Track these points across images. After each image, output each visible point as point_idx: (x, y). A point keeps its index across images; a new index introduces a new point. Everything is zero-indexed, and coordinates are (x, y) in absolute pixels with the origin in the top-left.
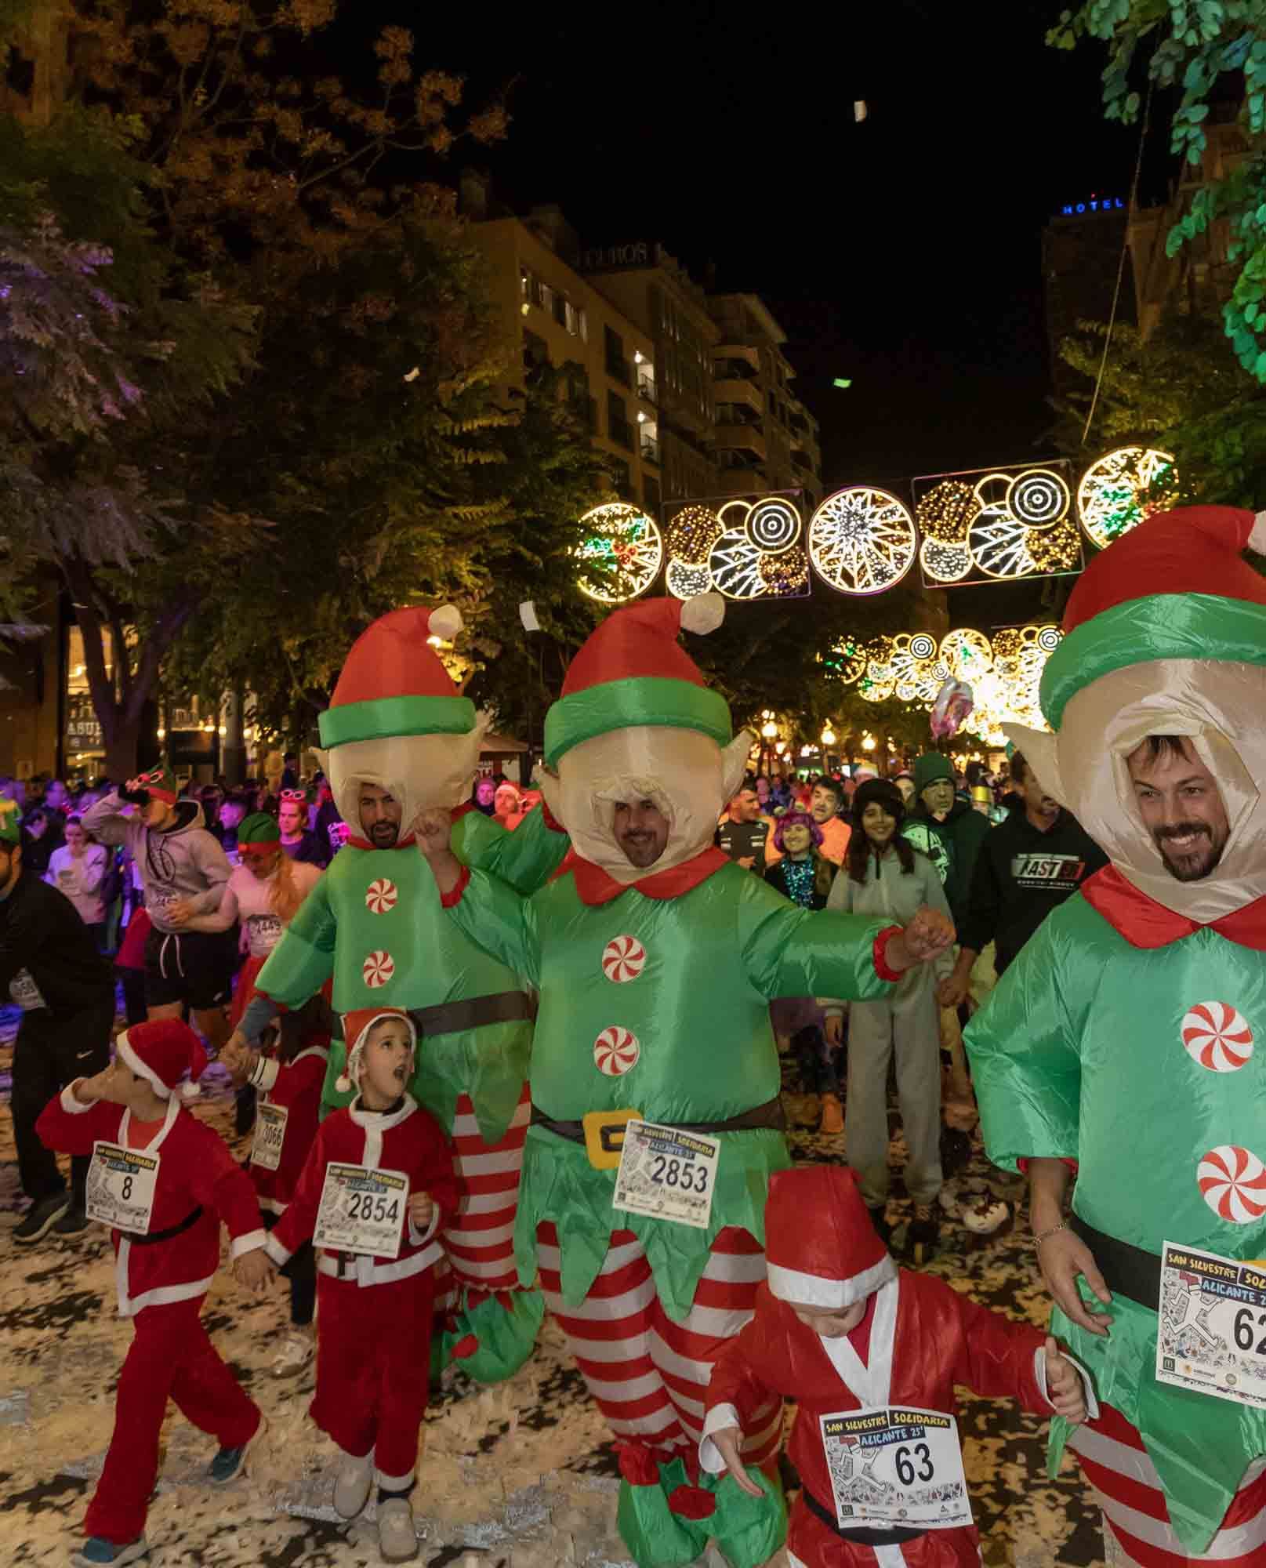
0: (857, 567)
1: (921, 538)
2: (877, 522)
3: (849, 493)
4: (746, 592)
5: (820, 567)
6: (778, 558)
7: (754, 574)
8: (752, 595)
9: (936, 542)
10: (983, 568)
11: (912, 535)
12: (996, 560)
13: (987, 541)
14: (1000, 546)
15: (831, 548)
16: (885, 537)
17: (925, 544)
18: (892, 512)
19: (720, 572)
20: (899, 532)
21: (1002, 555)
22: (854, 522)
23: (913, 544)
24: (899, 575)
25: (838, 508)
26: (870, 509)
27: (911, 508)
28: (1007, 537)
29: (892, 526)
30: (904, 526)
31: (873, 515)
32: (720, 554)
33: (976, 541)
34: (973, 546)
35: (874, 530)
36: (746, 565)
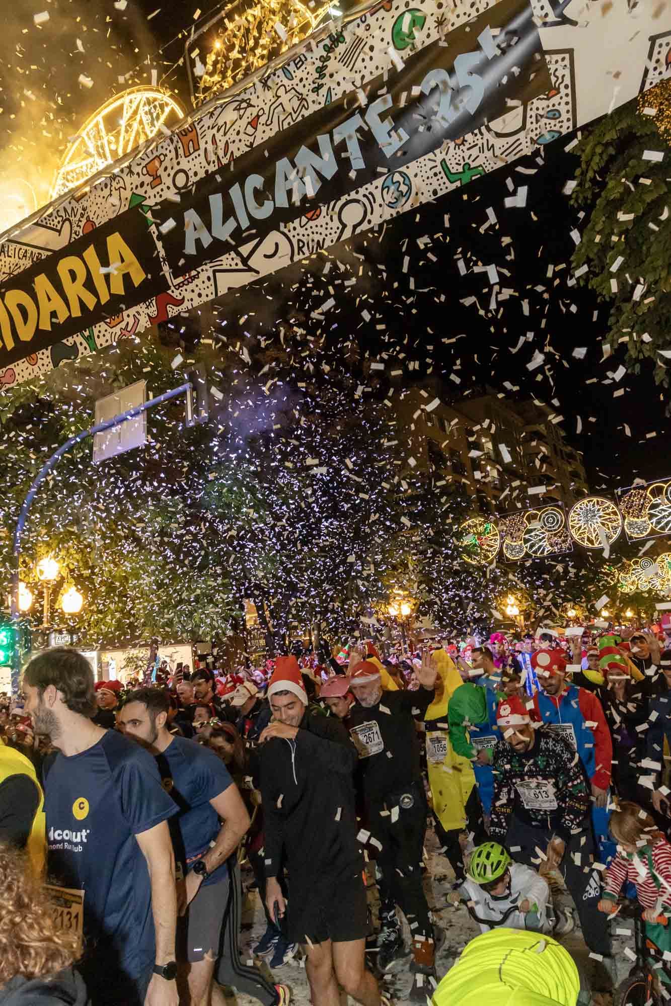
0: (594, 535)
1: (624, 518)
2: (601, 513)
3: (585, 501)
4: (542, 553)
5: (576, 537)
6: (555, 535)
7: (545, 543)
8: (545, 553)
9: (632, 519)
10: (656, 529)
11: (619, 517)
12: (662, 524)
13: (657, 516)
14: (664, 517)
15: (580, 527)
16: (606, 520)
17: (626, 521)
18: (608, 508)
19: (528, 544)
20: (612, 516)
21: (666, 520)
22: (590, 515)
23: (620, 521)
24: (615, 537)
25: (581, 509)
26: (597, 507)
27: (617, 505)
28: (667, 513)
29: (609, 514)
30: (615, 513)
31: (599, 510)
32: (527, 536)
33: (651, 516)
34: (650, 519)
35: (600, 517)
36: (540, 540)
